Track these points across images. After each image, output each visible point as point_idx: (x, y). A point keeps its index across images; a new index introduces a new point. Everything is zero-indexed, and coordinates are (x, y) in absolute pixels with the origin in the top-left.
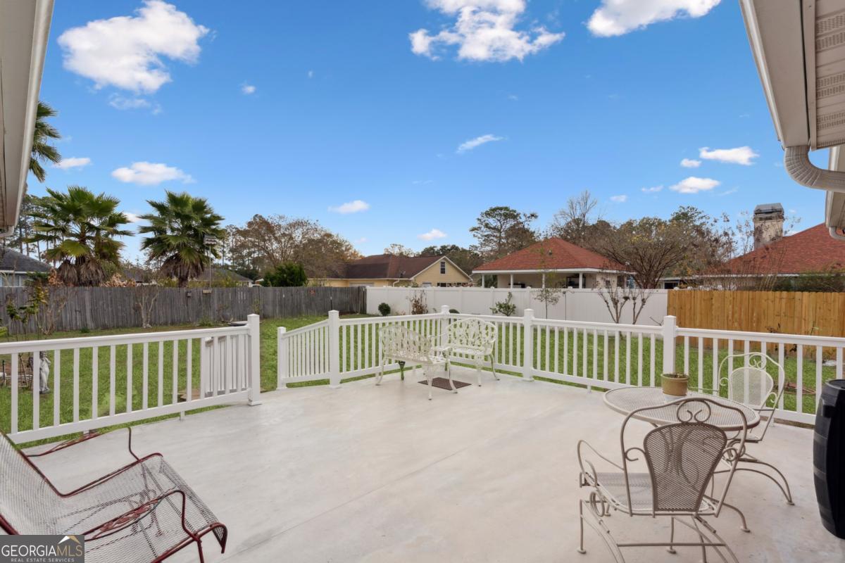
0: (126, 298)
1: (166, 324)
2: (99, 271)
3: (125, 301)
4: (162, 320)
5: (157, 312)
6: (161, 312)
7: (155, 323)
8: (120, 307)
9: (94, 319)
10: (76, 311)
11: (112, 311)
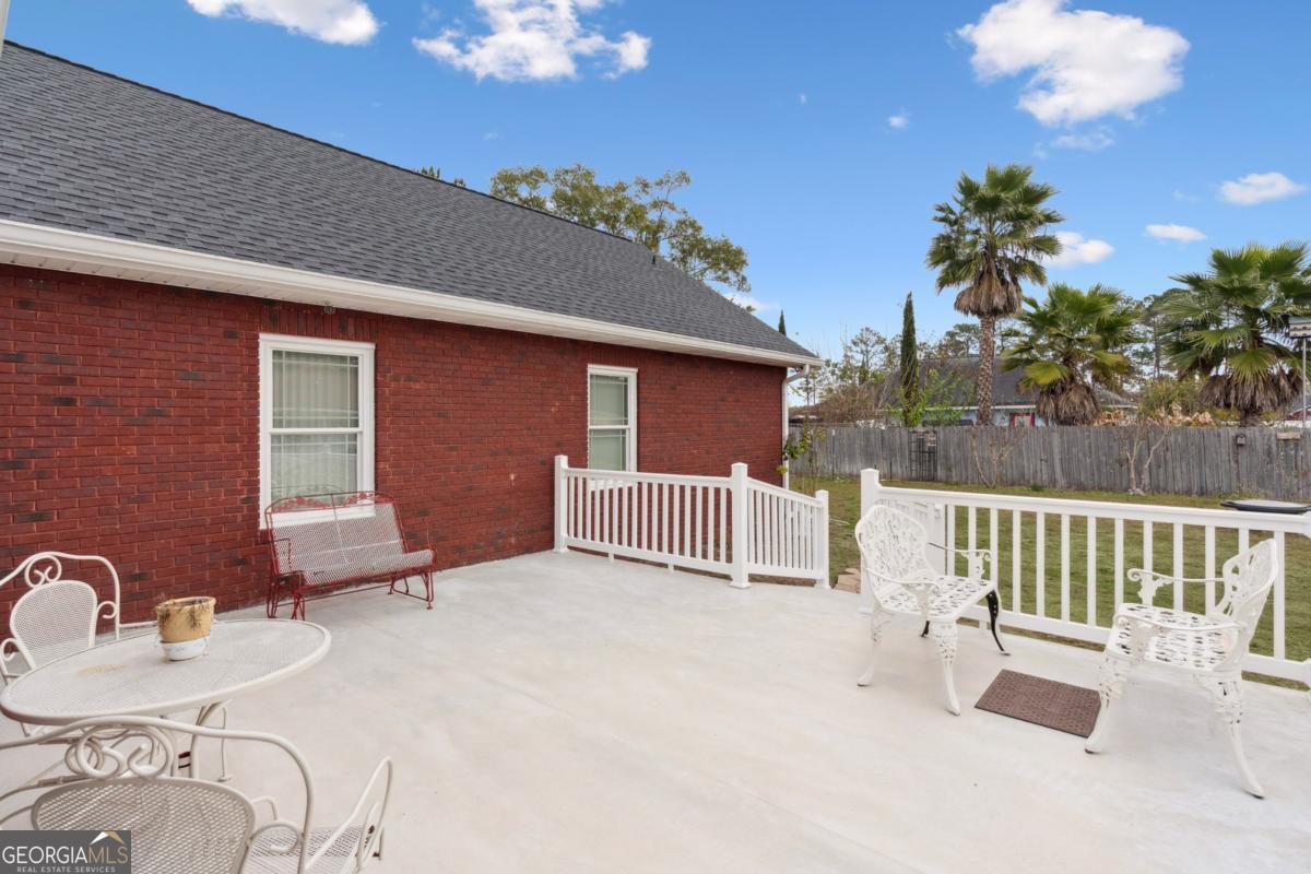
0: (1115, 445)
1: (1188, 492)
2: (1086, 403)
3: (1111, 448)
4: (1180, 485)
5: (1170, 469)
6: (1178, 472)
7: (1164, 490)
8: (1104, 459)
9: (1066, 473)
10: (1041, 460)
11: (1091, 464)
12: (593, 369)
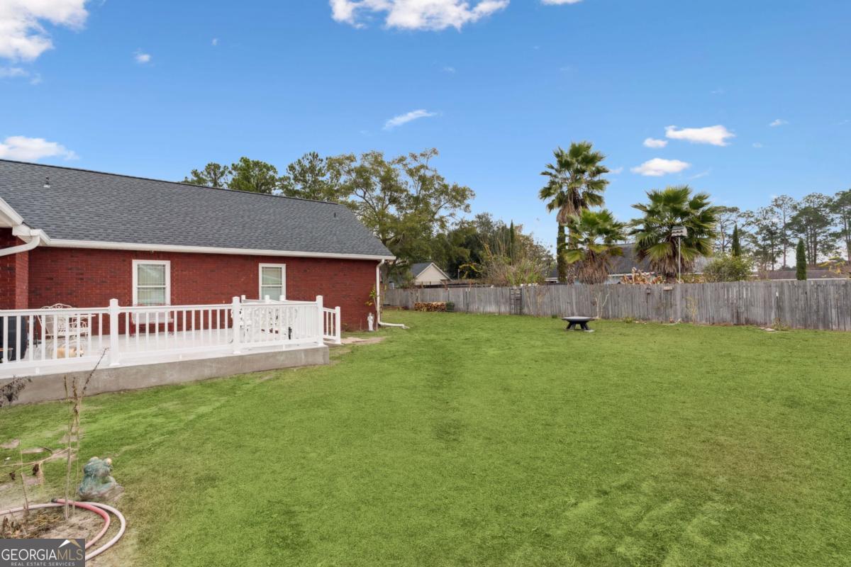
12: (261, 265)
